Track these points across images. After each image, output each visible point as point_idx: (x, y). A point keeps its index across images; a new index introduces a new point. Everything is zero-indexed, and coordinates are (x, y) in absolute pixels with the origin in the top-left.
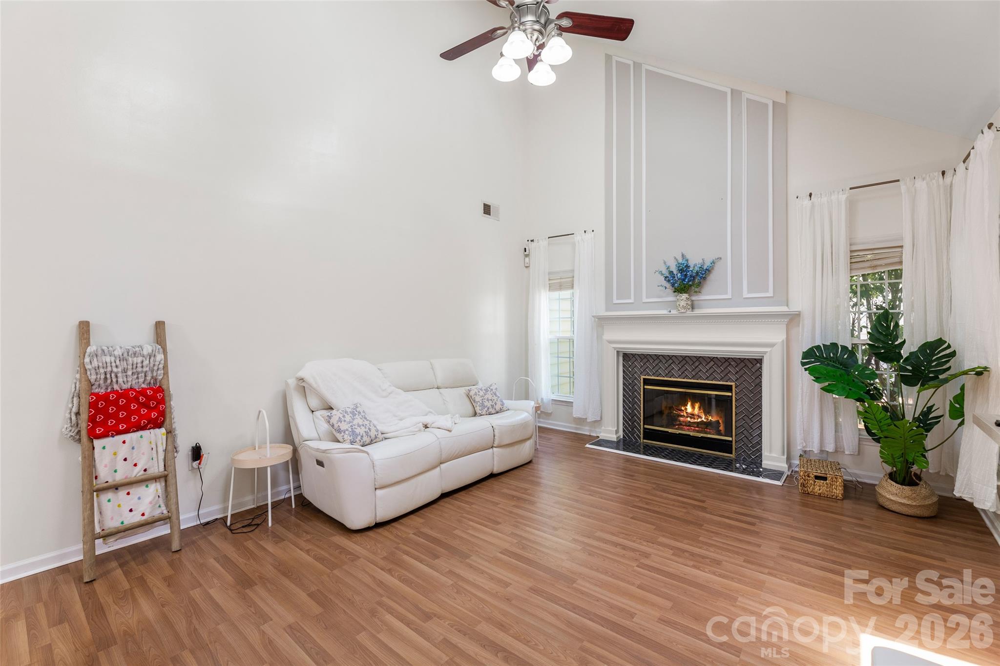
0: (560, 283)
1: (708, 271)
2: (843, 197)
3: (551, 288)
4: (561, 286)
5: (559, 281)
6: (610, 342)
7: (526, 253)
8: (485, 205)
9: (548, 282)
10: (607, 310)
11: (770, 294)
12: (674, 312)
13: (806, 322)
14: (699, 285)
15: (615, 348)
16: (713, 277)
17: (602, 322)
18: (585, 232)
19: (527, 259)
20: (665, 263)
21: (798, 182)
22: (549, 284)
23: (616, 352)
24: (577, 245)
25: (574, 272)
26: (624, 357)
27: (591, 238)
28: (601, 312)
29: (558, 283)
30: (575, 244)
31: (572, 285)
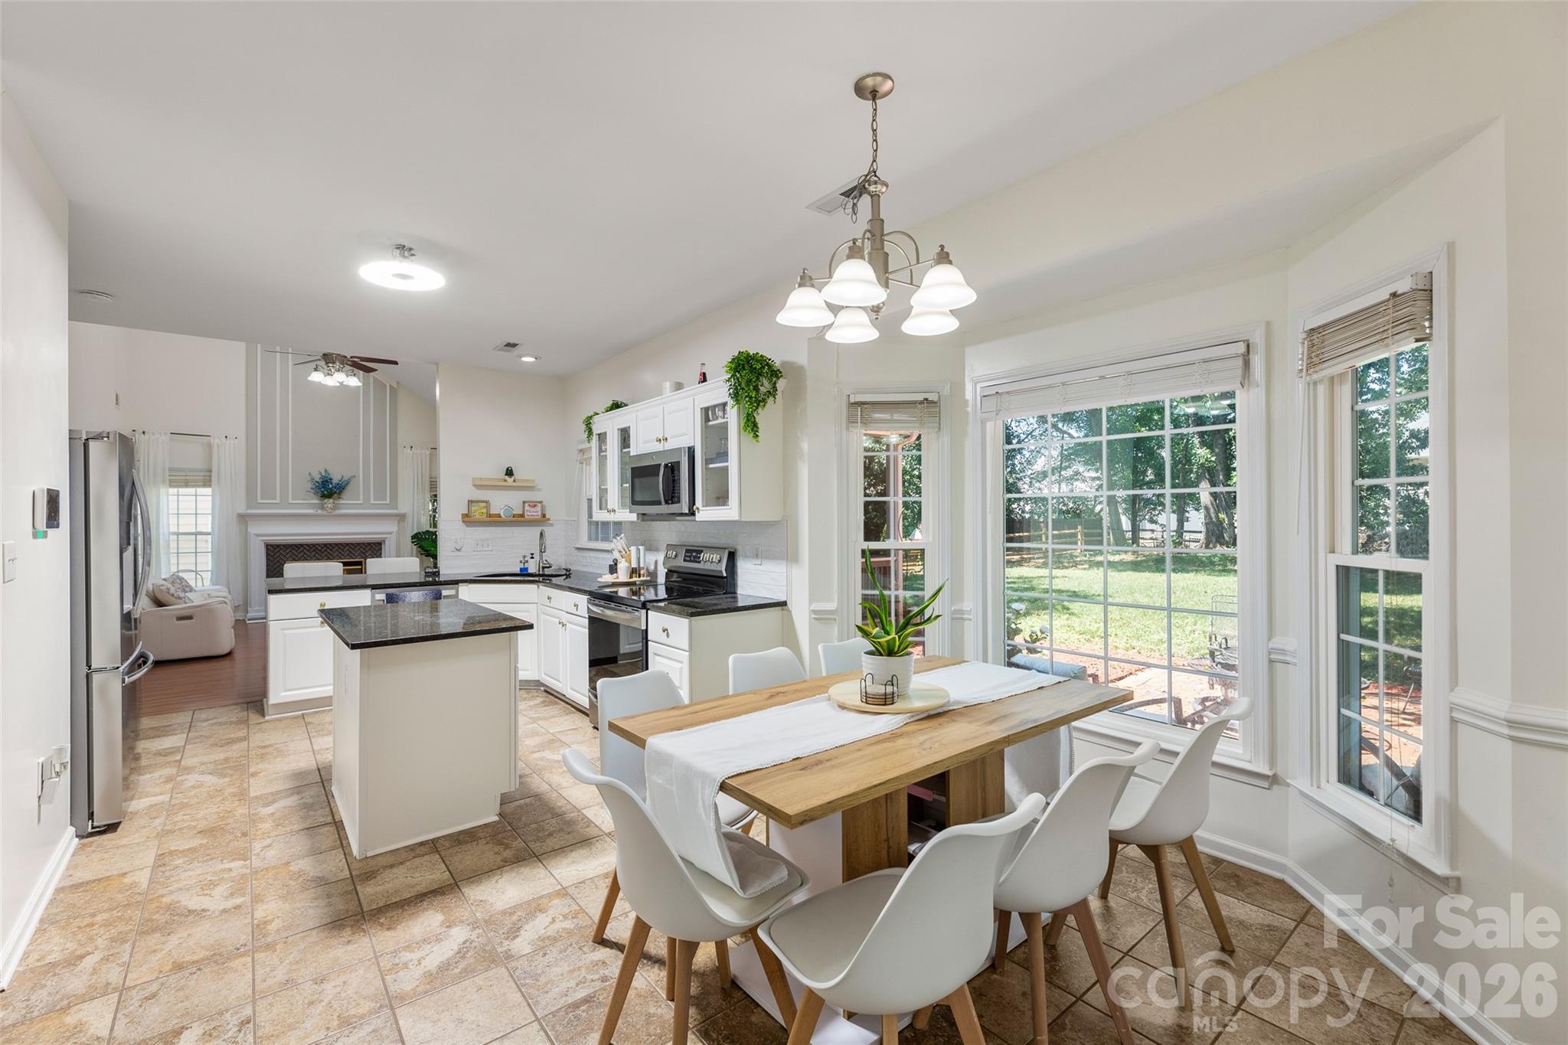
0: (187, 479)
1: (348, 483)
2: (428, 452)
3: (173, 484)
4: (186, 482)
5: (183, 477)
6: (258, 535)
9: (167, 477)
10: (249, 509)
11: (388, 502)
12: (320, 512)
13: (409, 519)
14: (340, 493)
15: (263, 540)
16: (349, 488)
17: (243, 519)
18: (226, 437)
20: (310, 474)
21: (403, 437)
22: (169, 479)
23: (261, 545)
24: (215, 449)
25: (211, 471)
26: (269, 547)
27: (234, 444)
28: (242, 510)
29: (181, 478)
30: (210, 446)
31: (207, 482)
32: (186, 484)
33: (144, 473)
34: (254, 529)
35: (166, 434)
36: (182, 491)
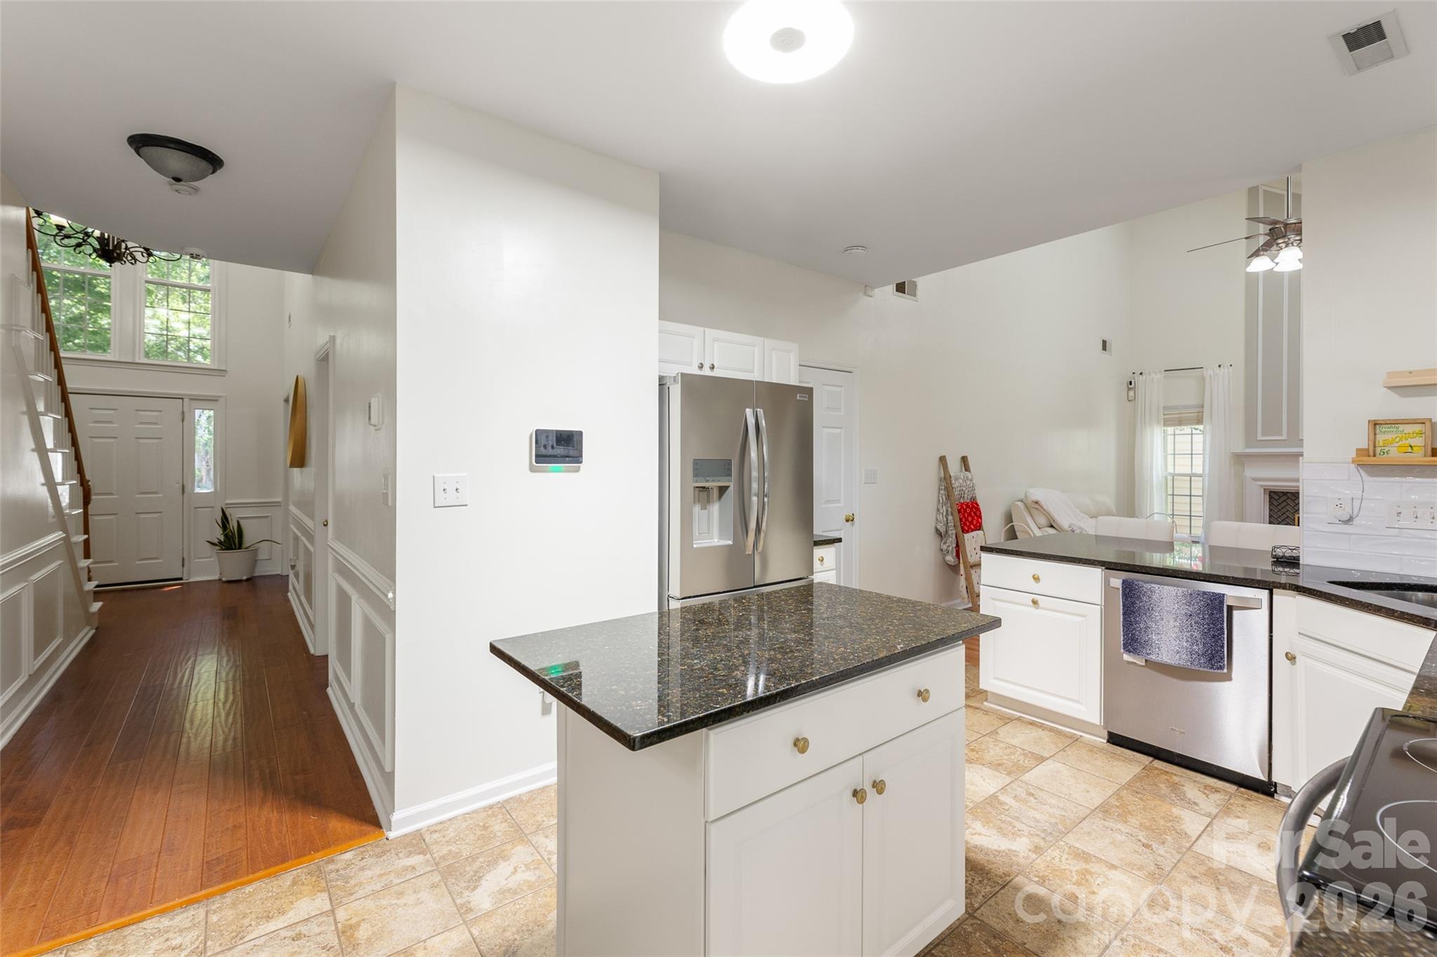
0: (1181, 417)
3: (1167, 423)
4: (1180, 421)
5: (1177, 416)
6: (1255, 480)
7: (1130, 386)
8: (1103, 341)
9: (1162, 417)
10: (1247, 447)
15: (1262, 486)
17: (1240, 459)
18: (1220, 366)
19: (1131, 393)
22: (1164, 419)
23: (1263, 490)
24: (1208, 379)
25: (1203, 406)
26: (1272, 494)
27: (1229, 373)
28: (1240, 449)
29: (1176, 418)
30: (1203, 378)
31: (1199, 421)
32: (1180, 422)
33: (1141, 415)
34: (1251, 472)
35: (1160, 372)
36: (1178, 430)
